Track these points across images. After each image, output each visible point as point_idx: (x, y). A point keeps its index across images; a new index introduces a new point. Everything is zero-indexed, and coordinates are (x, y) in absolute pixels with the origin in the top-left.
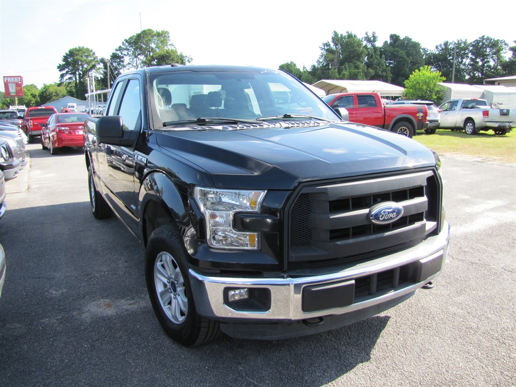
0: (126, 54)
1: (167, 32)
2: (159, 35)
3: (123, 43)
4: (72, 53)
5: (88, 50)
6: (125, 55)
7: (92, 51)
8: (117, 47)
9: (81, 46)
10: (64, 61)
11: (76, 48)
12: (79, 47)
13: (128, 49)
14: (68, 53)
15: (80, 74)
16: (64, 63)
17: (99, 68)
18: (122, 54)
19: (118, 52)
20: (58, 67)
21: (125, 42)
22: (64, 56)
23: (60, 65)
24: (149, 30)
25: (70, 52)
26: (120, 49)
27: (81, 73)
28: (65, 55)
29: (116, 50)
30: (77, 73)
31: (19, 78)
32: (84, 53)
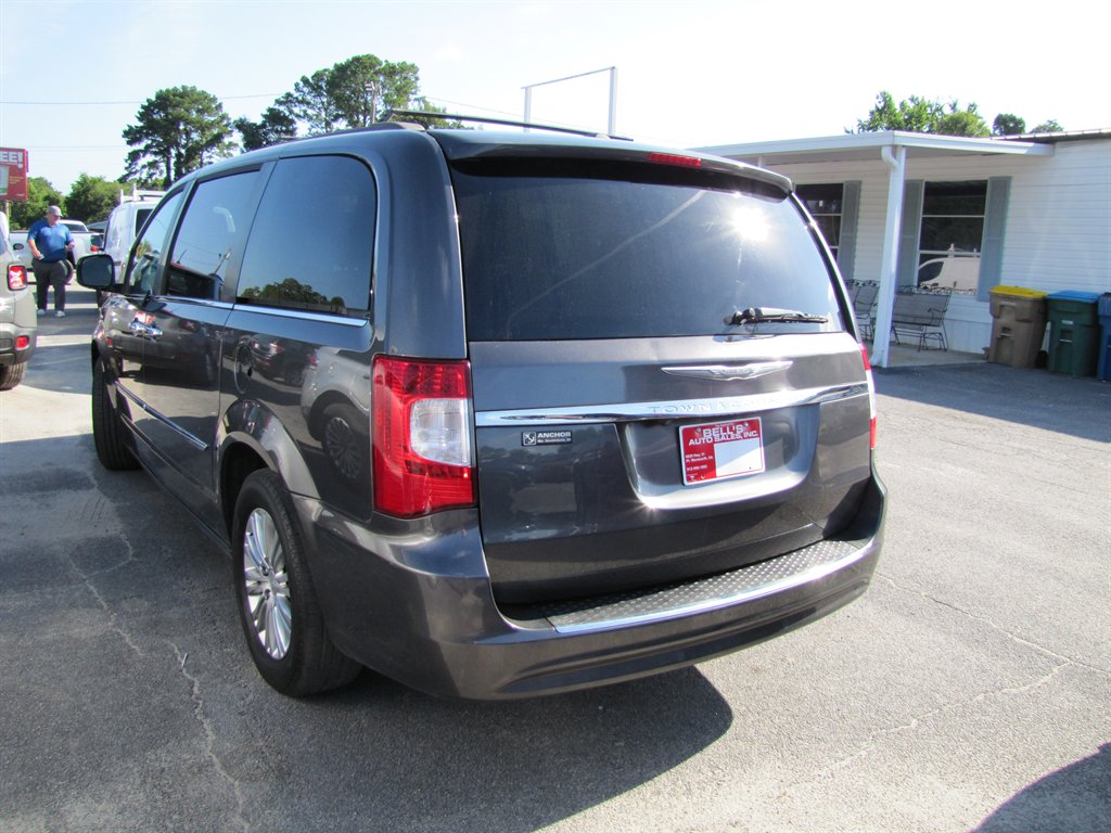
0: (302, 114)
1: (413, 66)
2: (391, 71)
3: (297, 85)
4: (164, 101)
5: (204, 96)
6: (298, 116)
7: (214, 100)
8: (280, 95)
9: (189, 85)
10: (140, 120)
11: (175, 89)
12: (183, 87)
13: (308, 103)
14: (154, 99)
15: (179, 155)
16: (140, 124)
17: (231, 145)
18: (291, 112)
19: (282, 108)
20: (126, 134)
21: (301, 84)
22: (143, 107)
23: (131, 128)
24: (369, 57)
25: (158, 97)
26: (288, 100)
27: (183, 151)
28: (146, 104)
29: (278, 102)
30: (173, 152)
31: (20, 154)
32: (195, 102)
